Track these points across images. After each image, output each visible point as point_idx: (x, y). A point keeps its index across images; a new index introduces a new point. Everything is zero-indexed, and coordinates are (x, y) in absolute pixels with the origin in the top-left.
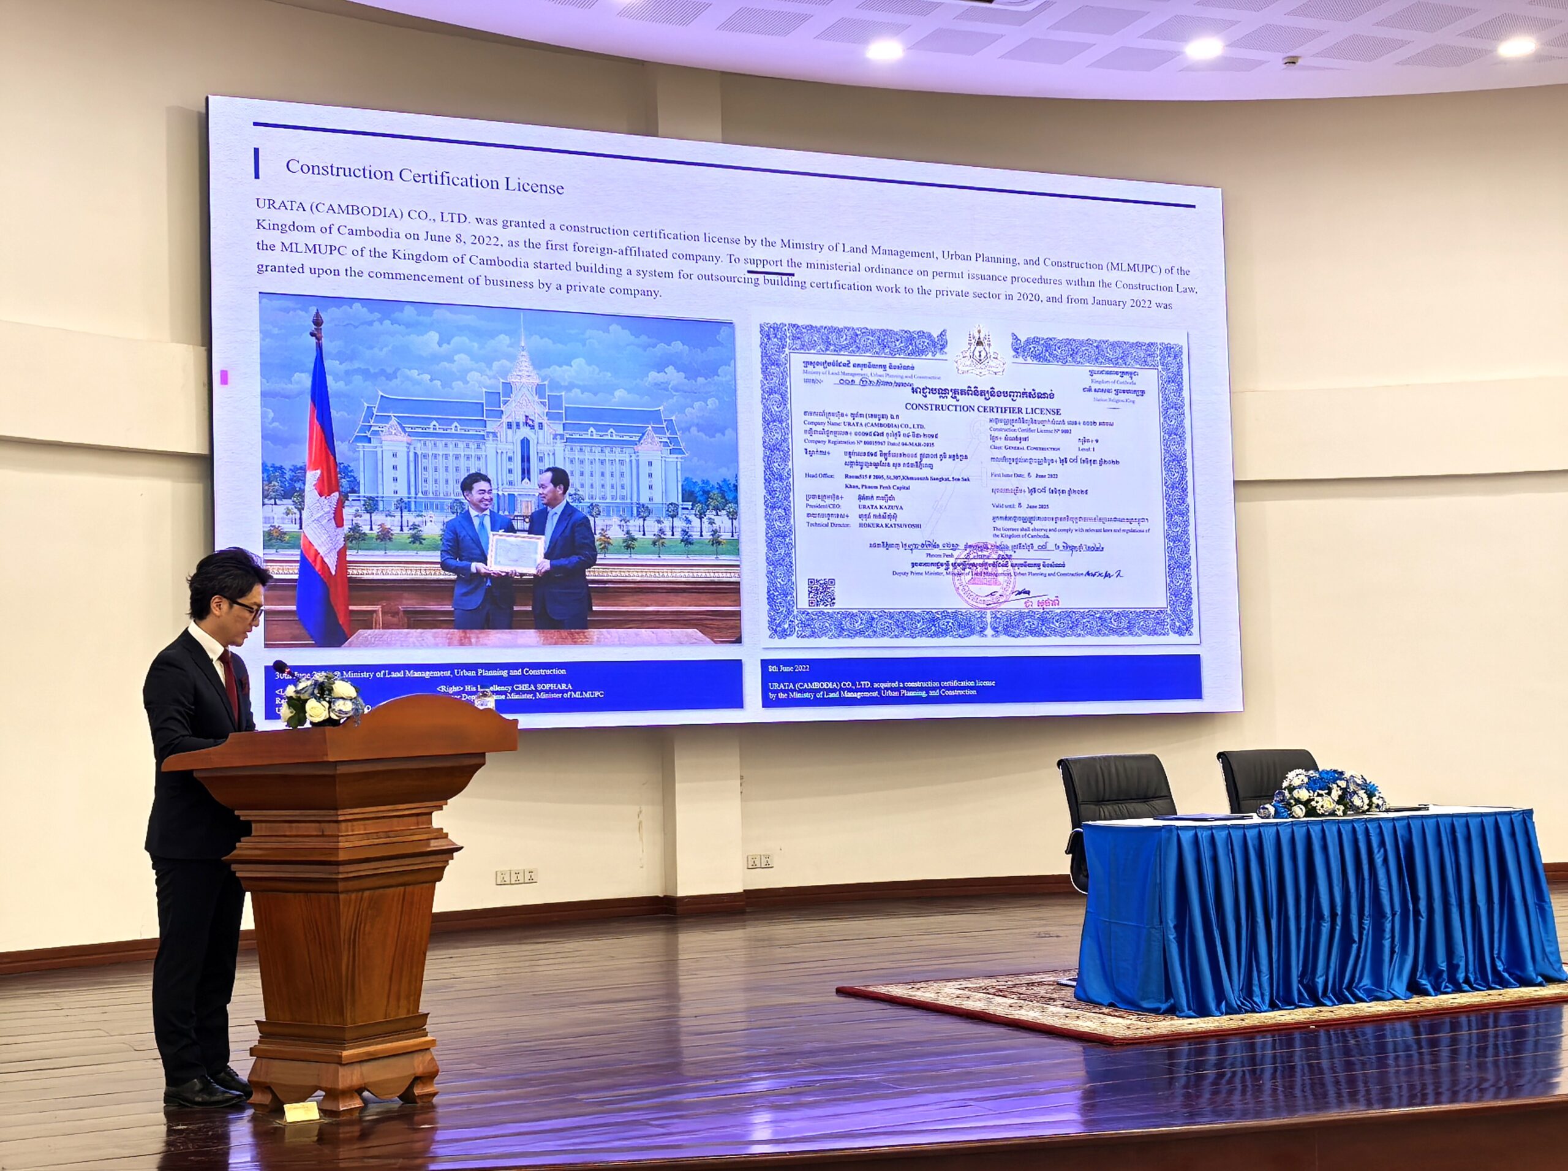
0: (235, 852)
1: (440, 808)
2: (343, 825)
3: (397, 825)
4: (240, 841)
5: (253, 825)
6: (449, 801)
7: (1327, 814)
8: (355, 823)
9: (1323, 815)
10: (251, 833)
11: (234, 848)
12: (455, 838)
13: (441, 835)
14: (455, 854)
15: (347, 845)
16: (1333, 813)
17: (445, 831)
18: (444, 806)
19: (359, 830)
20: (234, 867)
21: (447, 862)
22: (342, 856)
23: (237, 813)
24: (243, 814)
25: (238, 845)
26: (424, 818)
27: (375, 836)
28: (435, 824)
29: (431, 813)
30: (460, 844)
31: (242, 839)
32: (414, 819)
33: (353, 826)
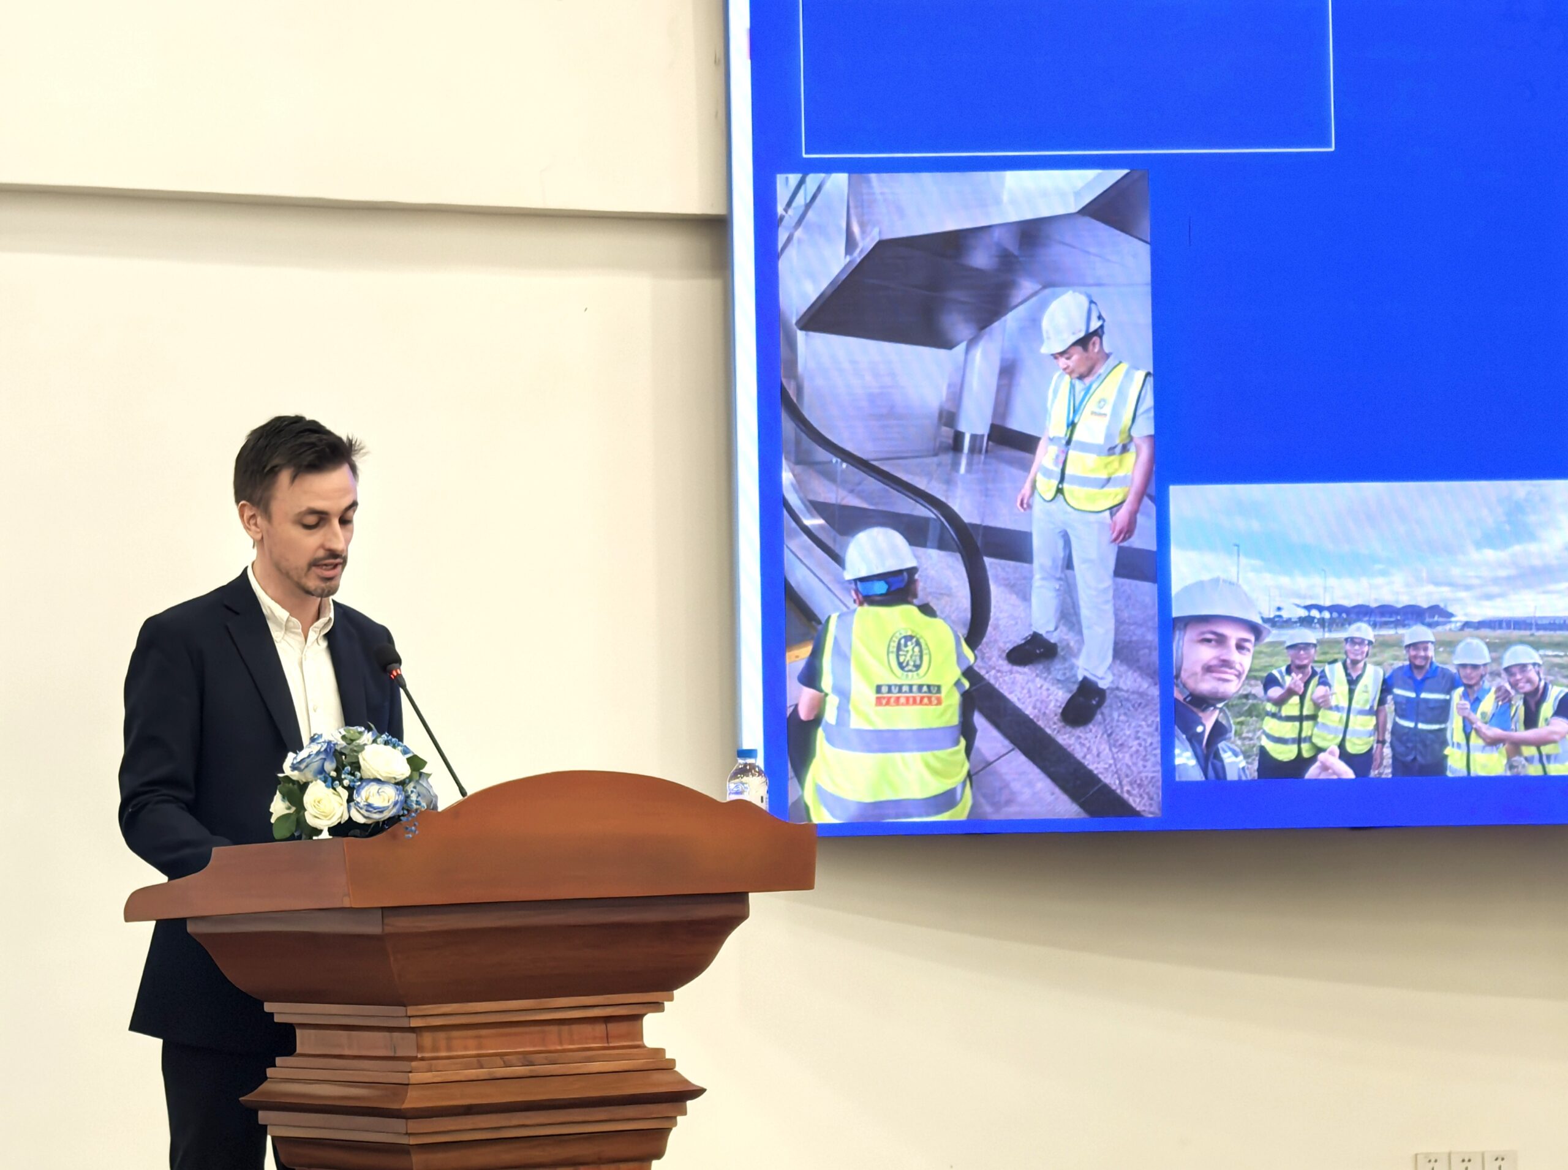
0: (265, 1086)
1: (658, 1007)
2: (427, 1039)
3: (554, 1041)
4: (274, 1066)
5: (298, 1032)
6: (677, 993)
8: (455, 1034)
10: (295, 1050)
11: (265, 1078)
12: (689, 1070)
13: (660, 1063)
14: (690, 1104)
15: (427, 1077)
17: (668, 1056)
18: (666, 1004)
19: (466, 1048)
20: (263, 1117)
21: (672, 1120)
22: (413, 1100)
23: (268, 1007)
24: (281, 1011)
25: (270, 1072)
26: (622, 1027)
27: (498, 1060)
28: (650, 1040)
29: (639, 1017)
30: (696, 1081)
31: (279, 1061)
32: (600, 1029)
33: (449, 1039)
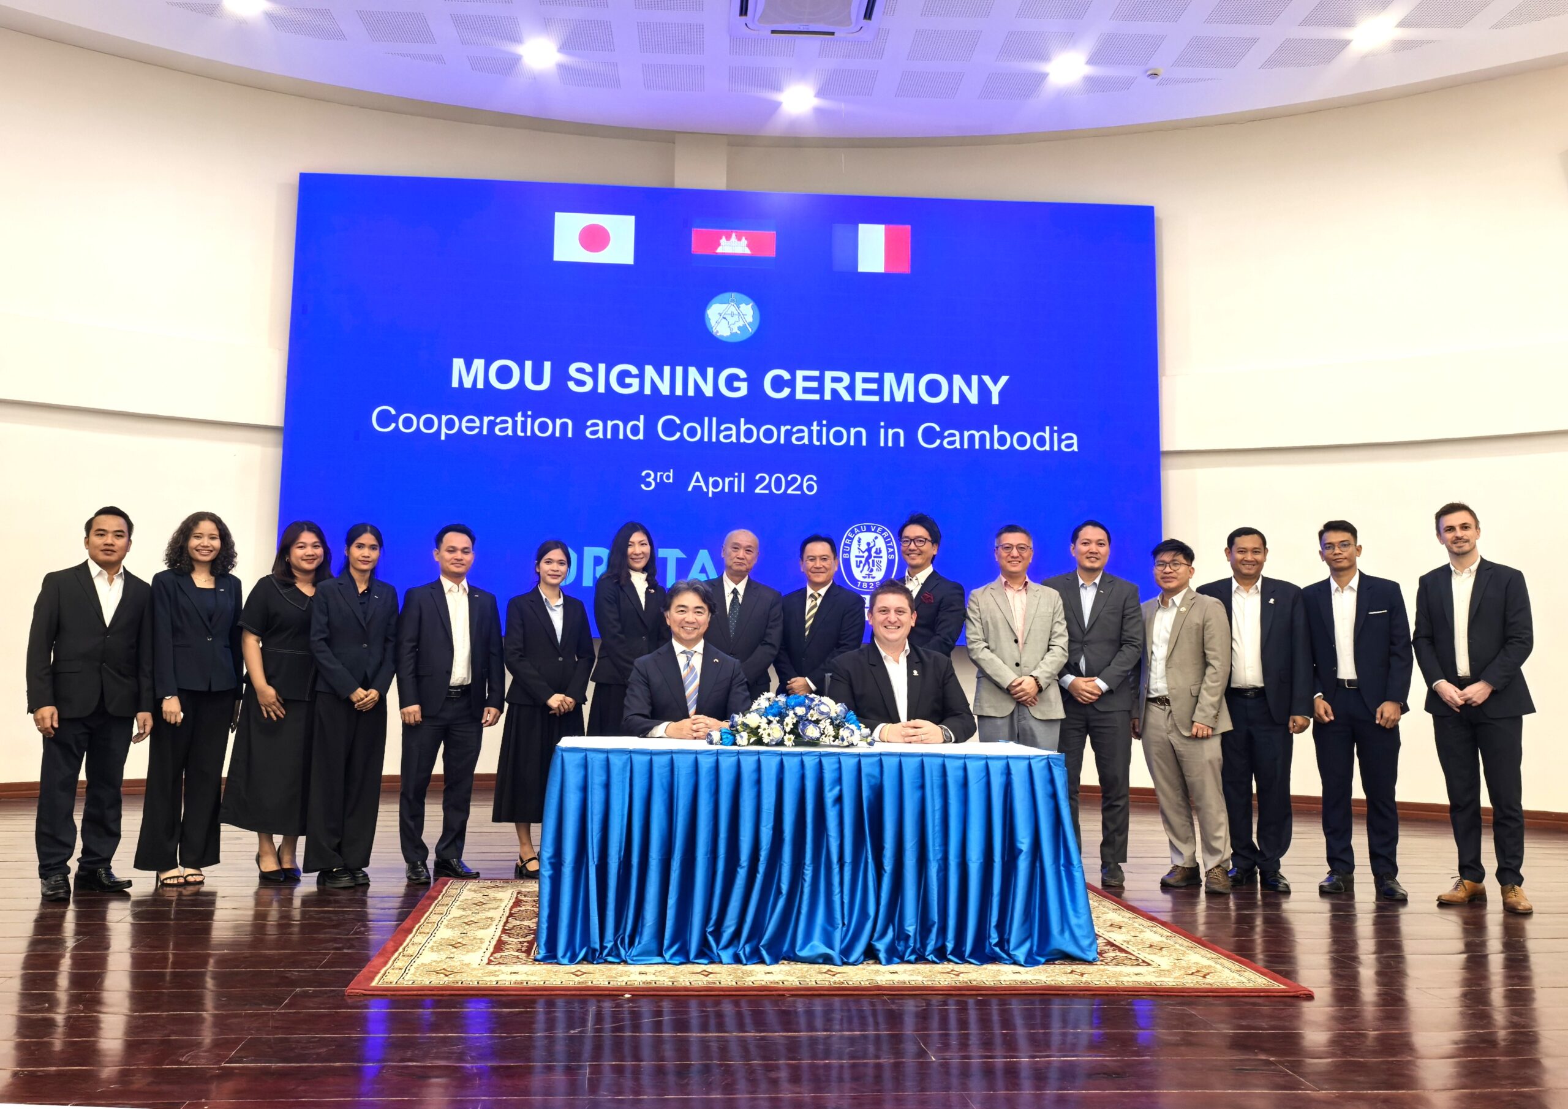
7: (774, 743)
9: (767, 745)
16: (781, 743)
